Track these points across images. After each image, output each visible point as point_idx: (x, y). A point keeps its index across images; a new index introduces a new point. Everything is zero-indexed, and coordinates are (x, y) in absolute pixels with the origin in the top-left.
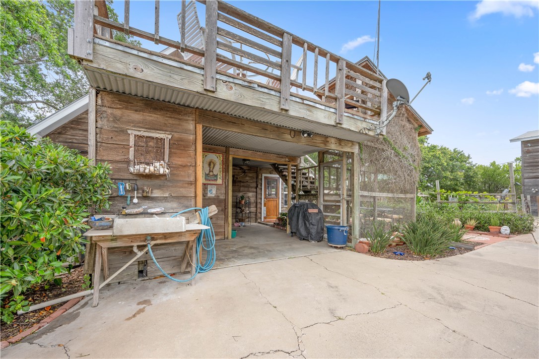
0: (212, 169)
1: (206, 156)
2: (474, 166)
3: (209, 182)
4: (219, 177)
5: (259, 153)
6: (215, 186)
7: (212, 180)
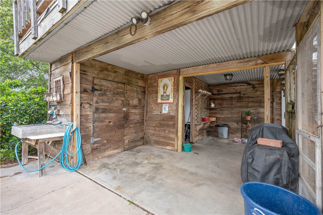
0: (165, 91)
1: (162, 81)
3: (163, 102)
4: (170, 96)
5: (211, 66)
6: (168, 104)
7: (166, 100)
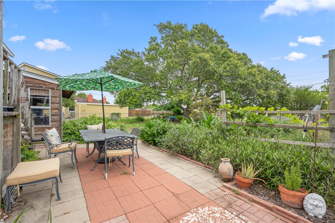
2: (288, 85)
